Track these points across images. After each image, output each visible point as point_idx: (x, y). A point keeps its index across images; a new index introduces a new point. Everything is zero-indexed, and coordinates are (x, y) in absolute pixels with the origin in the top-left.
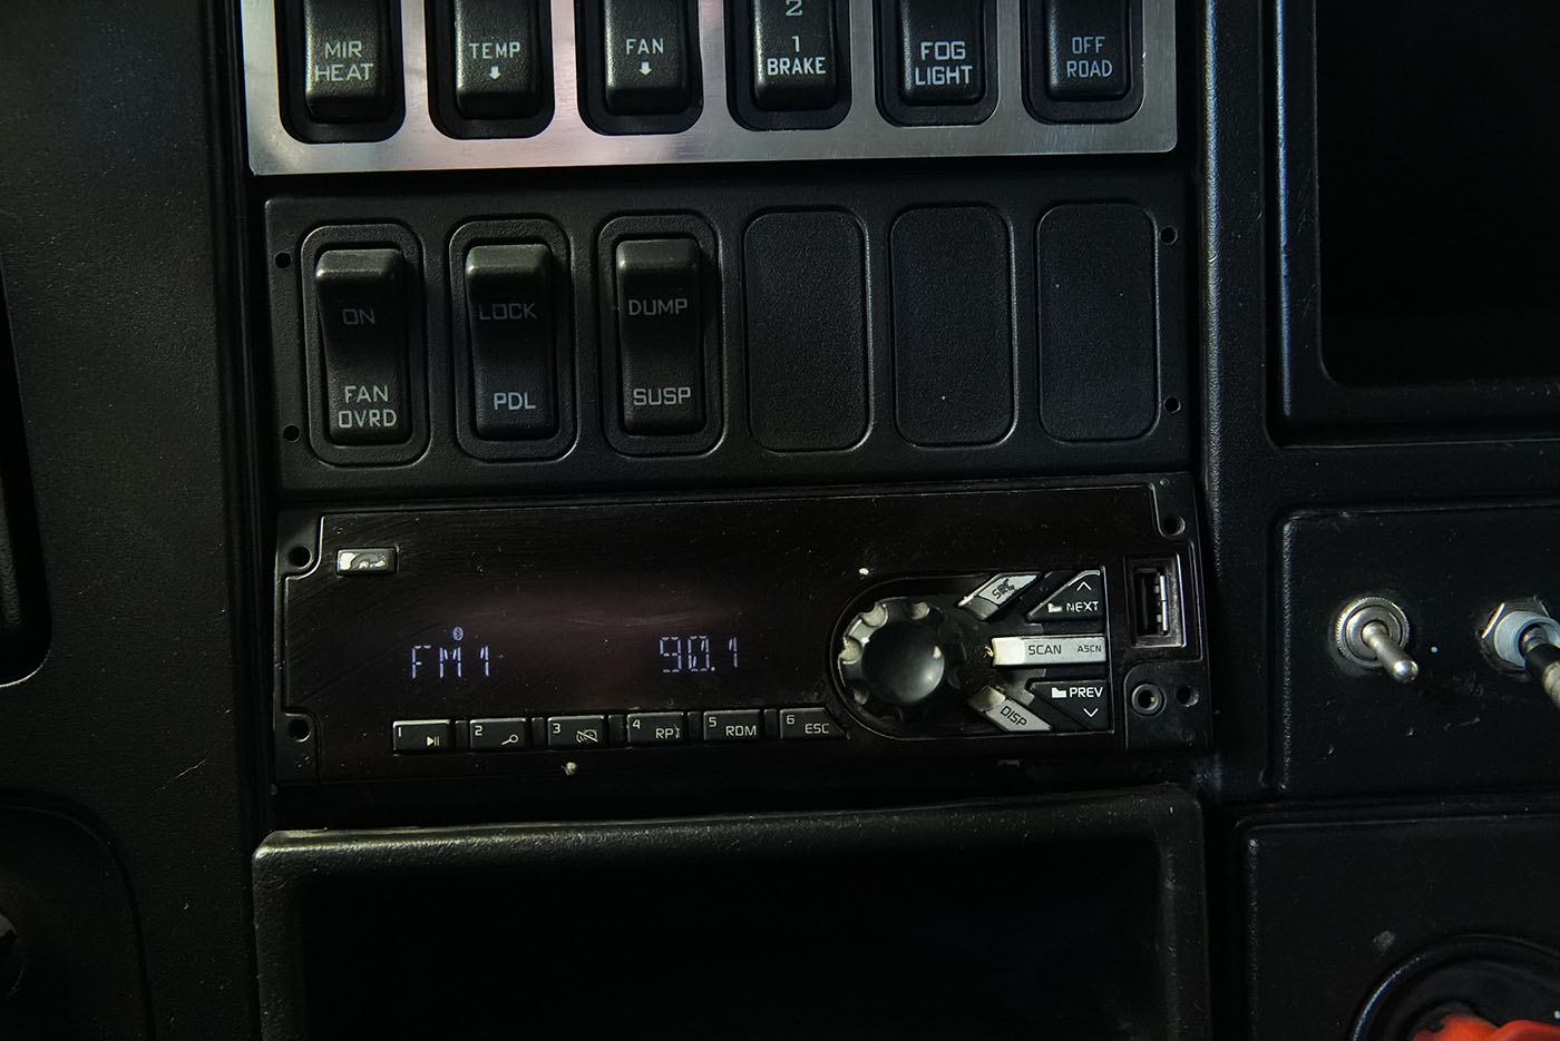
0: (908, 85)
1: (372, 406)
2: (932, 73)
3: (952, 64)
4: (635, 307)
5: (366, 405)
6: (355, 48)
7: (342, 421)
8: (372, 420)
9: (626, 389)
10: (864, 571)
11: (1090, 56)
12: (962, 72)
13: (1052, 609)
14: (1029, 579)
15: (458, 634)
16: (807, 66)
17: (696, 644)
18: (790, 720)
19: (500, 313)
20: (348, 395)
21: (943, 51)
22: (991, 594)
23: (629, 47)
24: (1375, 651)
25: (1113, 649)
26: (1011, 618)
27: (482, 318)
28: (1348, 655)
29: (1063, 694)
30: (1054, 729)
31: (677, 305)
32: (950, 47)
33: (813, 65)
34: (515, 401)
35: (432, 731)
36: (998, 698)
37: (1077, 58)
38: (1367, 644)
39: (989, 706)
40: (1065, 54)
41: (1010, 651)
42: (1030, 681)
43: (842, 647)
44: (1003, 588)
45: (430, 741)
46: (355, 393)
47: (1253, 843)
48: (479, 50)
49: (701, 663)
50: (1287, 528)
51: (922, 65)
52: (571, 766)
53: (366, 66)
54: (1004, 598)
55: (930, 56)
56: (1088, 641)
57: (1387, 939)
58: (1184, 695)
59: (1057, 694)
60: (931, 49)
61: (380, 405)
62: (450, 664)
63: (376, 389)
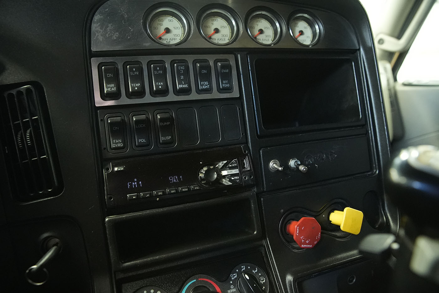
0: (200, 88)
1: (118, 143)
2: (203, 86)
3: (206, 85)
4: (162, 124)
5: (117, 143)
6: (112, 85)
7: (113, 146)
8: (119, 145)
9: (160, 137)
10: (201, 163)
11: (226, 83)
12: (208, 86)
13: (230, 166)
14: (226, 161)
15: (135, 180)
16: (185, 86)
17: (175, 177)
18: (193, 187)
19: (140, 126)
20: (114, 142)
21: (205, 83)
22: (221, 164)
23: (157, 84)
24: (275, 167)
25: (240, 171)
26: (224, 168)
27: (136, 127)
28: (272, 169)
29: (233, 178)
30: (233, 184)
31: (168, 123)
32: (206, 83)
33: (186, 86)
34: (143, 140)
35: (134, 196)
36: (224, 180)
37: (224, 84)
38: (274, 167)
39: (223, 182)
40: (222, 83)
41: (224, 173)
42: (228, 177)
43: (199, 175)
44: (222, 163)
45: (134, 197)
46: (115, 141)
47: (262, 199)
48: (133, 85)
49: (176, 181)
50: (261, 151)
51: (202, 85)
52: (158, 199)
53: (115, 88)
54: (223, 165)
55: (203, 84)
56: (236, 170)
57: (282, 211)
58: (251, 177)
59: (232, 178)
60: (203, 83)
61: (120, 143)
62: (135, 185)
63: (119, 140)
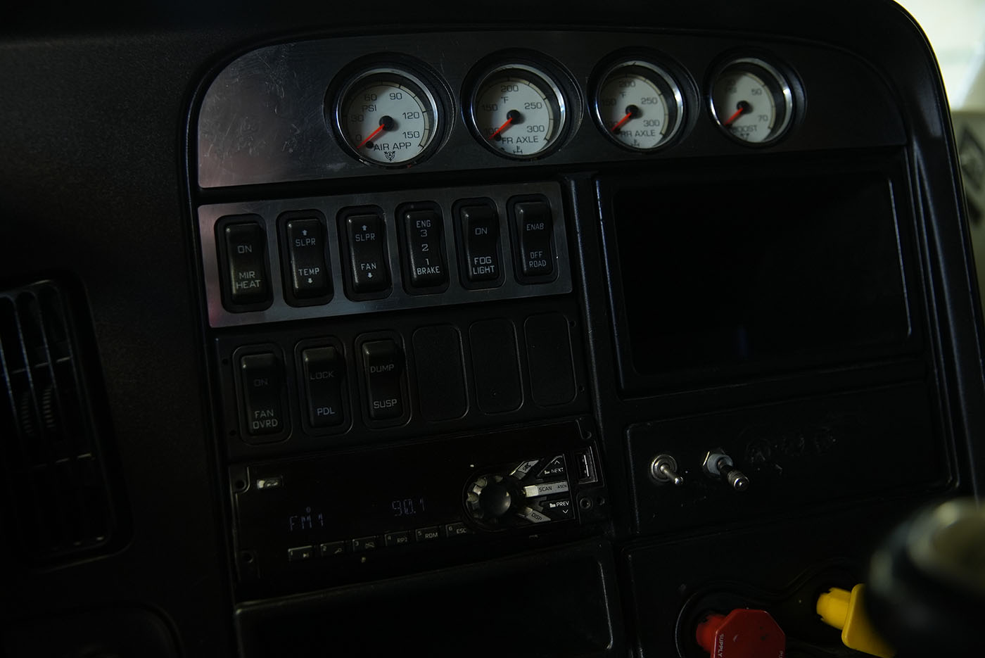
0: (471, 274)
1: (267, 418)
2: (479, 269)
3: (487, 265)
4: (373, 369)
5: (264, 418)
6: (252, 274)
7: (255, 426)
8: (267, 424)
9: (371, 400)
10: (472, 466)
11: (538, 259)
12: (491, 268)
13: (546, 473)
14: (536, 462)
15: (308, 510)
16: (432, 270)
17: (407, 503)
18: (451, 529)
19: (319, 376)
20: (256, 415)
21: (483, 260)
22: (522, 470)
23: (362, 267)
24: (666, 475)
25: (570, 486)
26: (531, 479)
27: (312, 378)
28: (656, 478)
29: (554, 506)
30: (551, 521)
31: (390, 367)
32: (485, 259)
33: (435, 270)
34: (326, 411)
35: (305, 551)
36: (530, 510)
37: (533, 260)
38: (663, 473)
39: (526, 515)
40: (528, 259)
41: (532, 491)
42: (541, 502)
43: (467, 497)
44: (526, 467)
45: (305, 555)
46: (259, 414)
47: (630, 556)
48: (303, 272)
49: (410, 510)
50: (628, 431)
51: (476, 266)
52: (363, 559)
53: (257, 281)
54: (527, 470)
55: (478, 263)
56: (561, 483)
57: (683, 587)
58: (599, 500)
59: (552, 506)
60: (478, 260)
61: (270, 418)
62: (306, 523)
63: (268, 411)
